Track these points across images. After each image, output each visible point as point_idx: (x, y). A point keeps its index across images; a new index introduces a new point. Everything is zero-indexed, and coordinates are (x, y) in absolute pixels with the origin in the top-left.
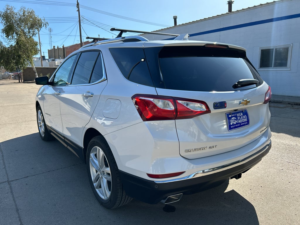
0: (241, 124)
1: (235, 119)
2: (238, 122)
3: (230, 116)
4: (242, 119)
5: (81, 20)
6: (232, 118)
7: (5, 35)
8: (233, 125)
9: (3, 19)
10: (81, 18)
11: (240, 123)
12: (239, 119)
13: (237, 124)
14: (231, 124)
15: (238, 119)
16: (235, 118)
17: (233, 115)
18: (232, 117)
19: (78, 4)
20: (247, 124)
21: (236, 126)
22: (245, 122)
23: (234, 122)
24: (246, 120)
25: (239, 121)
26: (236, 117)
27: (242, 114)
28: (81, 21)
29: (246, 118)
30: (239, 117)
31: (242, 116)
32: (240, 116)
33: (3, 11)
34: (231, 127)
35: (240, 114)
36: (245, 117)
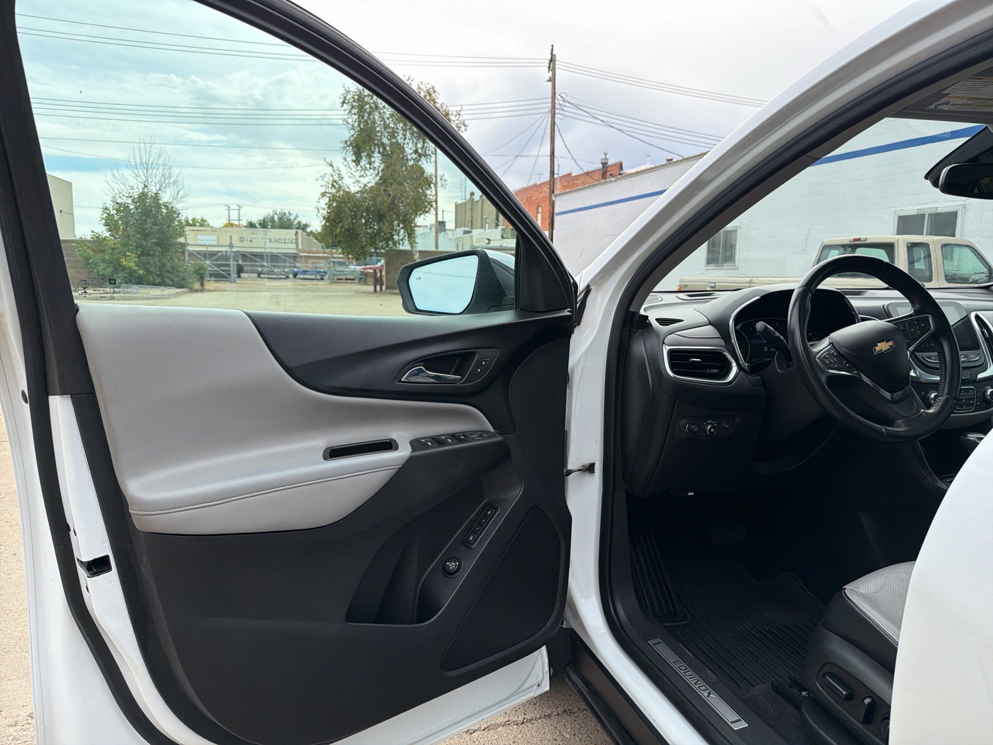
5: (557, 106)
7: (351, 157)
9: (350, 111)
19: (552, 60)
28: (557, 111)
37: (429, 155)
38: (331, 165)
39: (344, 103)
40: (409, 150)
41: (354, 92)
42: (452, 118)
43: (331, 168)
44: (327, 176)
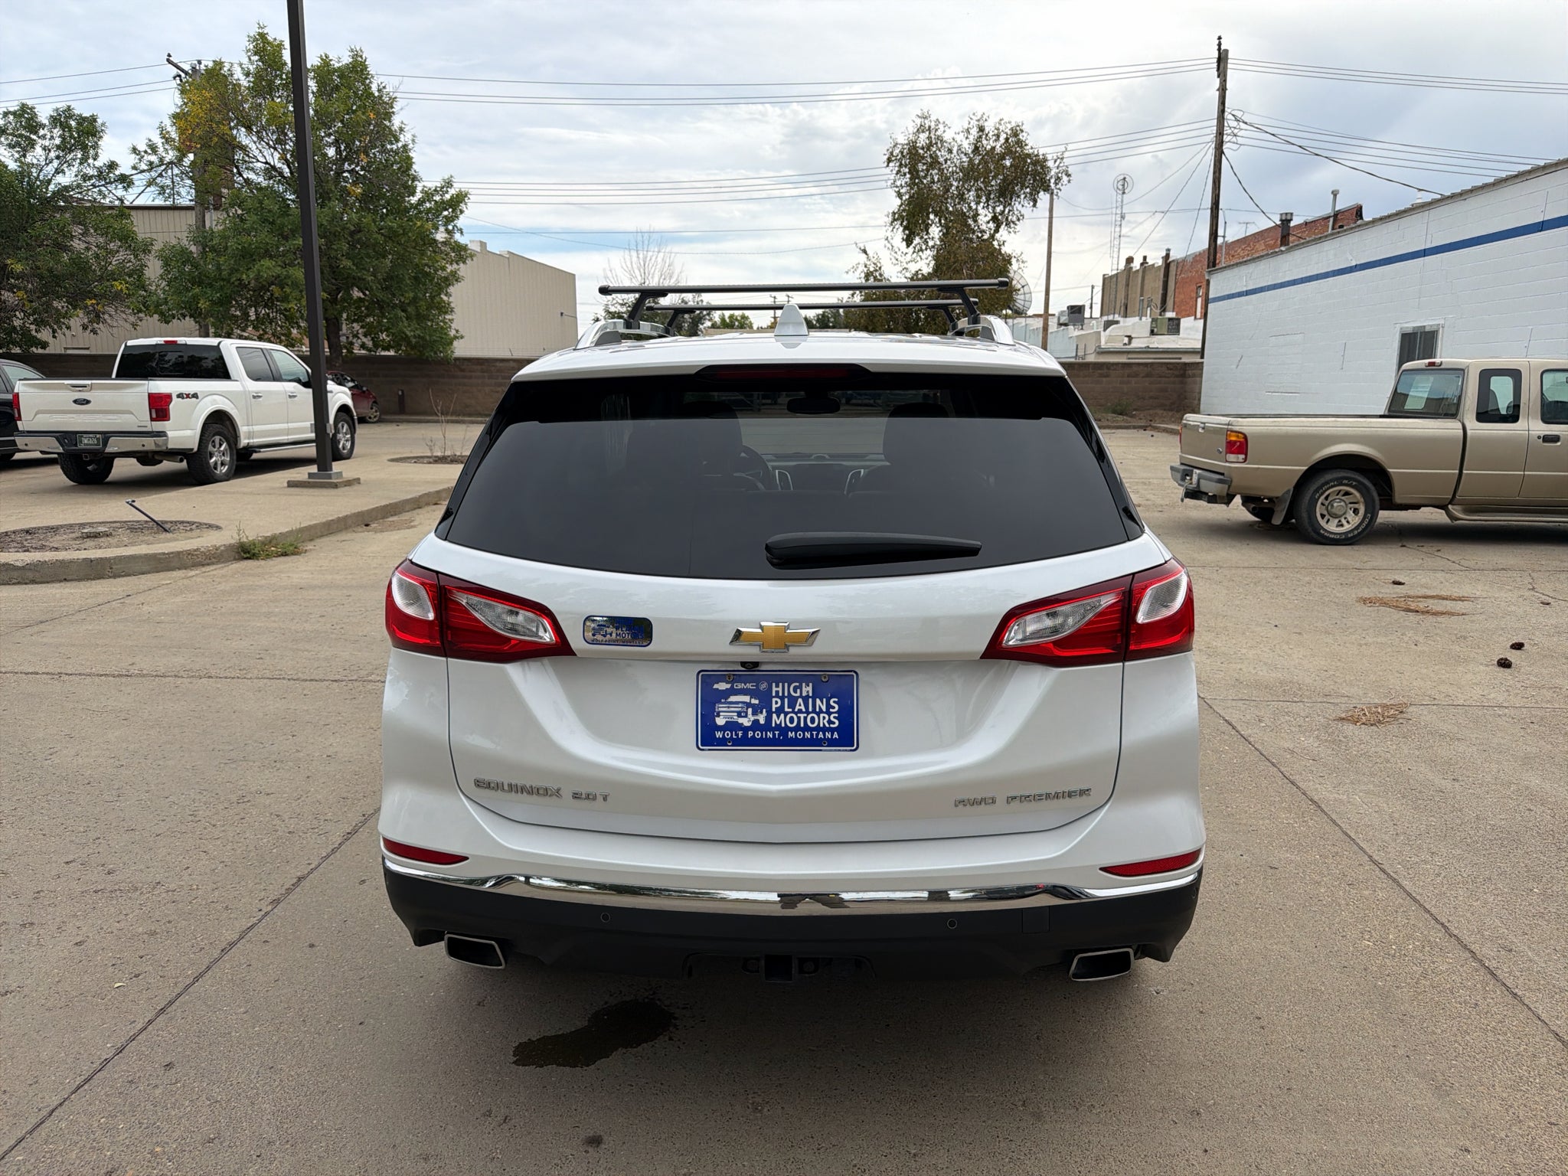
0: (790, 735)
1: (749, 705)
2: (769, 719)
3: (723, 686)
4: (800, 711)
5: (1227, 131)
6: (733, 699)
7: (899, 234)
8: (731, 726)
9: (898, 172)
10: (1230, 121)
11: (784, 729)
12: (780, 711)
13: (758, 726)
14: (720, 721)
15: (774, 706)
17: (740, 686)
18: (733, 692)
19: (1222, 59)
20: (832, 743)
21: (758, 735)
22: (820, 729)
23: (739, 716)
24: (830, 722)
27: (808, 690)
28: (1226, 138)
29: (829, 714)
30: (781, 698)
31: (805, 698)
32: (793, 698)
33: (902, 140)
34: (719, 735)
35: (798, 687)
36: (829, 706)
37: (1013, 222)
38: (865, 251)
39: (889, 160)
40: (984, 216)
41: (903, 145)
42: (1050, 164)
43: (864, 255)
44: (860, 266)
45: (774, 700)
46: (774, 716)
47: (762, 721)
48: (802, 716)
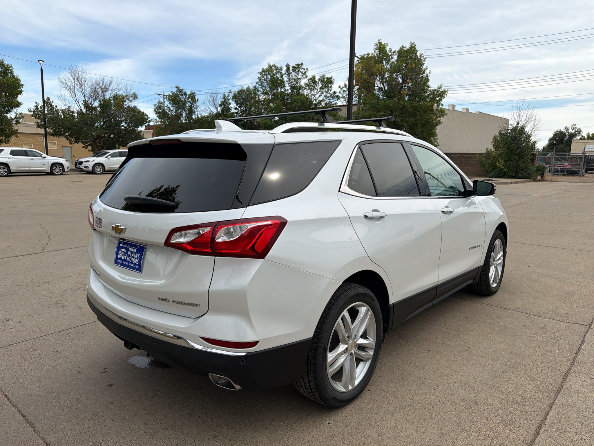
0: (130, 264)
1: (124, 252)
3: (121, 245)
4: (132, 257)
8: (120, 259)
11: (129, 262)
12: (129, 256)
13: (125, 260)
14: (119, 257)
15: (129, 254)
16: (126, 252)
17: (125, 246)
18: (123, 247)
20: (137, 269)
21: (124, 262)
22: (135, 264)
23: (122, 256)
24: (137, 262)
25: (128, 259)
26: (127, 250)
29: (137, 259)
30: (130, 251)
31: (134, 253)
32: (132, 252)
34: (118, 261)
35: (134, 249)
36: (138, 257)
45: (129, 252)
46: (128, 257)
47: (125, 259)
48: (133, 258)
